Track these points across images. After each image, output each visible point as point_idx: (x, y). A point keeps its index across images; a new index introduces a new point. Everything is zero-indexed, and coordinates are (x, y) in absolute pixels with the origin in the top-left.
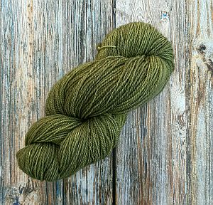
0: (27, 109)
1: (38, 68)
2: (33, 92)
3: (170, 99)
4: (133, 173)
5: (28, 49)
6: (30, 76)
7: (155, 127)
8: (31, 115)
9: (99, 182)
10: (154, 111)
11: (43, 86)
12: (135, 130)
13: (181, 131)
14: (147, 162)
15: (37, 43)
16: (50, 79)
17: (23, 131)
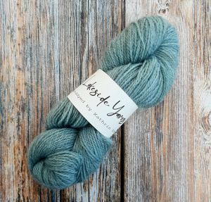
0: (16, 109)
1: (29, 59)
2: (22, 89)
3: (192, 97)
4: (145, 188)
5: (17, 35)
6: (19, 69)
7: (173, 131)
8: (21, 117)
9: (103, 198)
10: (173, 111)
11: (35, 81)
12: (149, 135)
13: (206, 136)
14: (163, 173)
15: (28, 28)
16: (44, 72)
17: (12, 136)
